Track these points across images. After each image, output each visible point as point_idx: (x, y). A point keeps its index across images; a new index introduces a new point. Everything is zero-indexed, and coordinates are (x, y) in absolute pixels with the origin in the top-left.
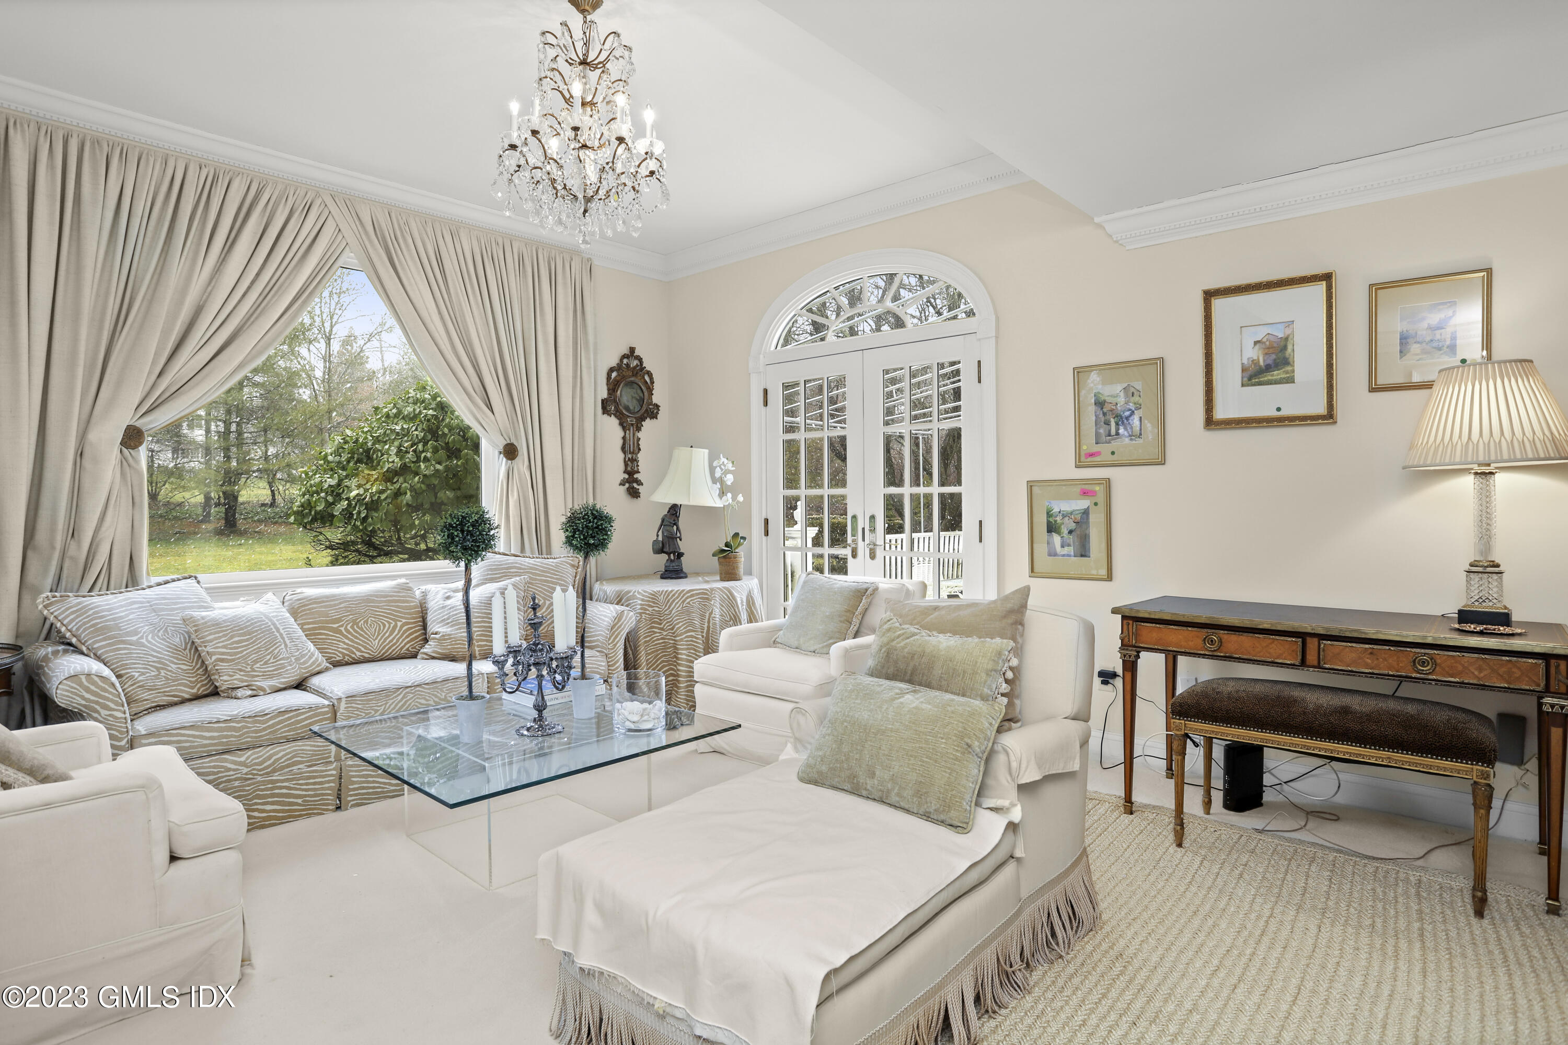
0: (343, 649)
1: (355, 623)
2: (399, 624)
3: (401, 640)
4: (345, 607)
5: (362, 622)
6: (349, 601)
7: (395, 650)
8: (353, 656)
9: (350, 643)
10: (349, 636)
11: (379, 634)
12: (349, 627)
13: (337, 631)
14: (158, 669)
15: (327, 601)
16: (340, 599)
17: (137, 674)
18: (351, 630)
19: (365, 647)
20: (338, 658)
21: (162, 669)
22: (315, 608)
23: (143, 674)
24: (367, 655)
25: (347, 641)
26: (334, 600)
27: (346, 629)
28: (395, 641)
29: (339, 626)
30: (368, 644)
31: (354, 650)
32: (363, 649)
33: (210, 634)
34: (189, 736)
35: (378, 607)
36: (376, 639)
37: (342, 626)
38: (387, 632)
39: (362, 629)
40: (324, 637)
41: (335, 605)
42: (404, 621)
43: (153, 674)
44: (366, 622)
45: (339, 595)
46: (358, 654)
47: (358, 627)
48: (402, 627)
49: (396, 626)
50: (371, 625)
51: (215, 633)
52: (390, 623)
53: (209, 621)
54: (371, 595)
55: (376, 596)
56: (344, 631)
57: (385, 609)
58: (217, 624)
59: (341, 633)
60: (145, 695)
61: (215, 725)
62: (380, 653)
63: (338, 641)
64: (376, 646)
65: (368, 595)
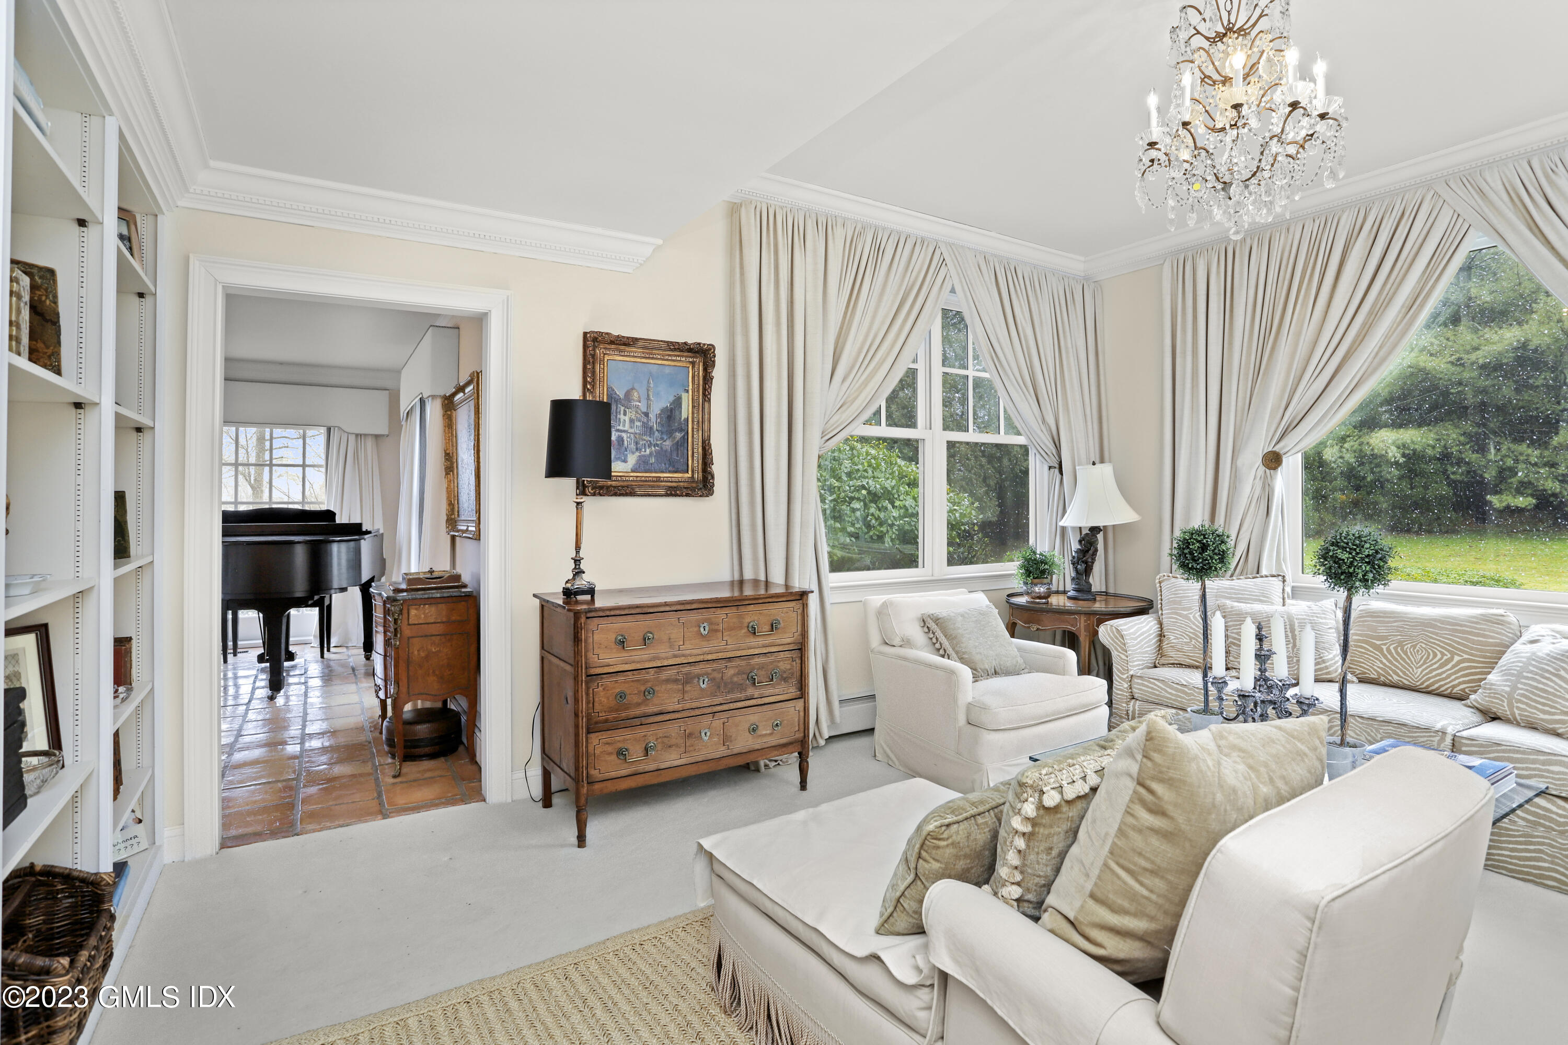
0: (1379, 667)
1: (1401, 644)
2: (1457, 658)
3: (1453, 677)
4: (1397, 626)
5: (1409, 646)
6: (1405, 621)
7: (1446, 687)
8: (1390, 678)
9: (1387, 664)
10: (1389, 656)
11: (1425, 663)
12: (1391, 647)
13: (1378, 648)
14: (1191, 638)
15: (1383, 617)
16: (1398, 617)
17: (1173, 637)
18: (1393, 651)
19: (1404, 673)
20: (1372, 676)
21: (1194, 639)
22: (1368, 621)
23: (1178, 638)
24: (1407, 682)
25: (1384, 661)
26: (1390, 617)
27: (1388, 650)
28: (1444, 676)
29: (1382, 644)
30: (1409, 671)
31: (1391, 672)
32: (1401, 674)
33: (1231, 621)
34: (1158, 687)
35: (1437, 634)
36: (1420, 667)
37: (1385, 644)
38: (1435, 663)
39: (1406, 654)
40: (1363, 651)
41: (1388, 622)
42: (1466, 656)
43: (1185, 640)
44: (1414, 647)
45: (1399, 613)
46: (1396, 677)
47: (1402, 650)
48: (1459, 662)
49: (1452, 659)
50: (1418, 651)
51: (1235, 621)
52: (1443, 654)
53: (1236, 610)
54: (1435, 620)
55: (1442, 622)
56: (1385, 650)
57: (1444, 638)
58: (1239, 614)
59: (1381, 651)
60: (1172, 654)
61: (1175, 686)
62: (1422, 684)
63: (1377, 659)
64: (1417, 675)
65: (1430, 620)
